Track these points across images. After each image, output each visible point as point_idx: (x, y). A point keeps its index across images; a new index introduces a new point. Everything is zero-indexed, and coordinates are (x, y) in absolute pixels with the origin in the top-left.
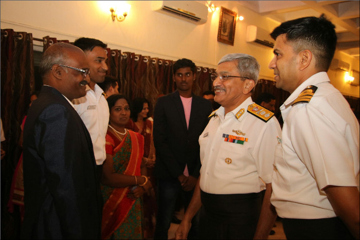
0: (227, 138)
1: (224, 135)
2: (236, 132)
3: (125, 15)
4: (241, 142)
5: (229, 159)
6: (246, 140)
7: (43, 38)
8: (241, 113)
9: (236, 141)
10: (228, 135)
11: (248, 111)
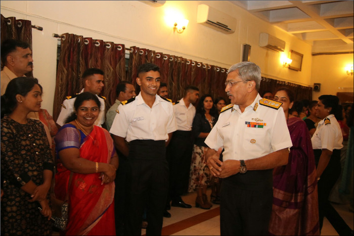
0: (249, 124)
1: (246, 123)
2: (256, 120)
3: (184, 29)
4: (261, 126)
5: (253, 140)
6: (265, 124)
7: (131, 47)
8: (256, 106)
9: (257, 126)
10: (249, 123)
11: (260, 104)
